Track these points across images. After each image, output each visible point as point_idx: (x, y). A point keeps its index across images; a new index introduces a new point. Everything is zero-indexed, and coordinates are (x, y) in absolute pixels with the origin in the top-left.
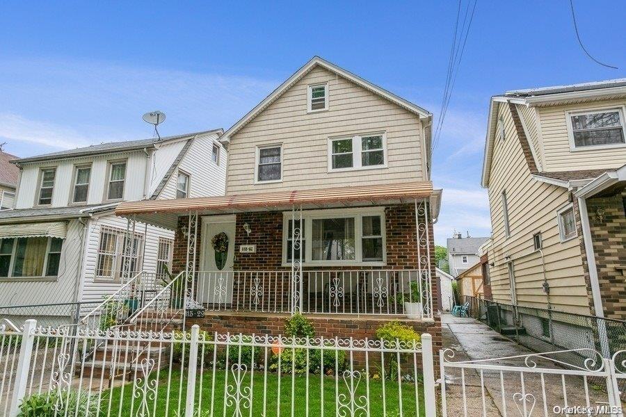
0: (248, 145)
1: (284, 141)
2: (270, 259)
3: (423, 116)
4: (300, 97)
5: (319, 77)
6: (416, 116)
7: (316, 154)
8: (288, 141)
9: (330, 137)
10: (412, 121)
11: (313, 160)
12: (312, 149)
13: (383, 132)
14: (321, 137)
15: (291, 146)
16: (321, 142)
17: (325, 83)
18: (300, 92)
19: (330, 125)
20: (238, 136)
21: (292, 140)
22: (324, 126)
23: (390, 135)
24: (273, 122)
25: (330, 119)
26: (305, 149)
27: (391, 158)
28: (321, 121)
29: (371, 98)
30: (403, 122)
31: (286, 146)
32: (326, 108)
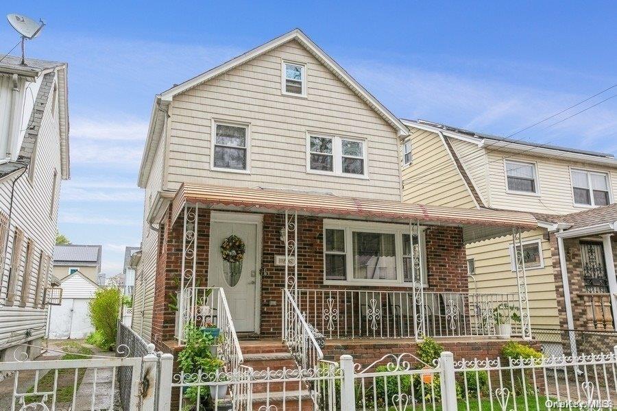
0: (200, 115)
1: (253, 122)
2: (311, 275)
3: (403, 132)
4: (272, 72)
5: (296, 55)
6: (395, 130)
7: (293, 147)
8: (258, 123)
9: (310, 132)
10: (392, 135)
11: (289, 154)
12: (289, 140)
13: (364, 139)
14: (298, 128)
15: (260, 130)
16: (299, 135)
17: (303, 64)
18: (273, 66)
19: (309, 116)
20: (185, 98)
21: (262, 123)
22: (302, 115)
23: (371, 144)
24: (235, 92)
25: (308, 110)
26: (279, 139)
27: (372, 170)
28: (299, 108)
29: (352, 98)
30: (383, 134)
31: (255, 129)
32: (304, 95)
